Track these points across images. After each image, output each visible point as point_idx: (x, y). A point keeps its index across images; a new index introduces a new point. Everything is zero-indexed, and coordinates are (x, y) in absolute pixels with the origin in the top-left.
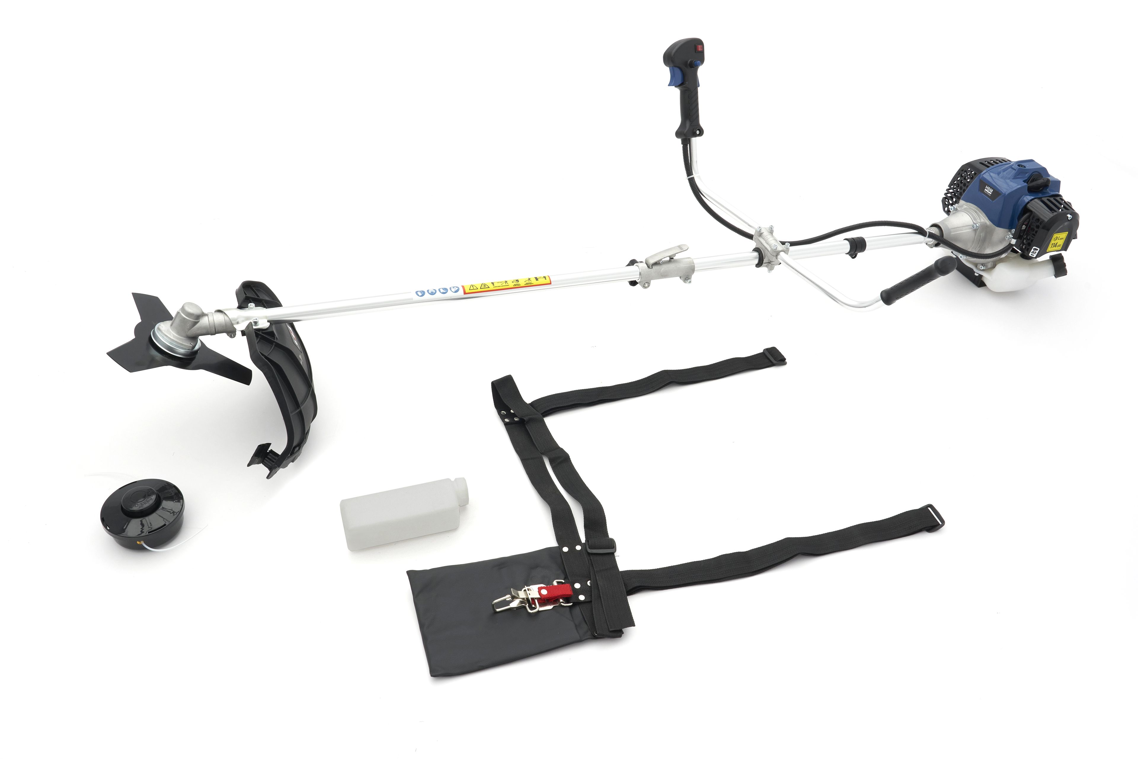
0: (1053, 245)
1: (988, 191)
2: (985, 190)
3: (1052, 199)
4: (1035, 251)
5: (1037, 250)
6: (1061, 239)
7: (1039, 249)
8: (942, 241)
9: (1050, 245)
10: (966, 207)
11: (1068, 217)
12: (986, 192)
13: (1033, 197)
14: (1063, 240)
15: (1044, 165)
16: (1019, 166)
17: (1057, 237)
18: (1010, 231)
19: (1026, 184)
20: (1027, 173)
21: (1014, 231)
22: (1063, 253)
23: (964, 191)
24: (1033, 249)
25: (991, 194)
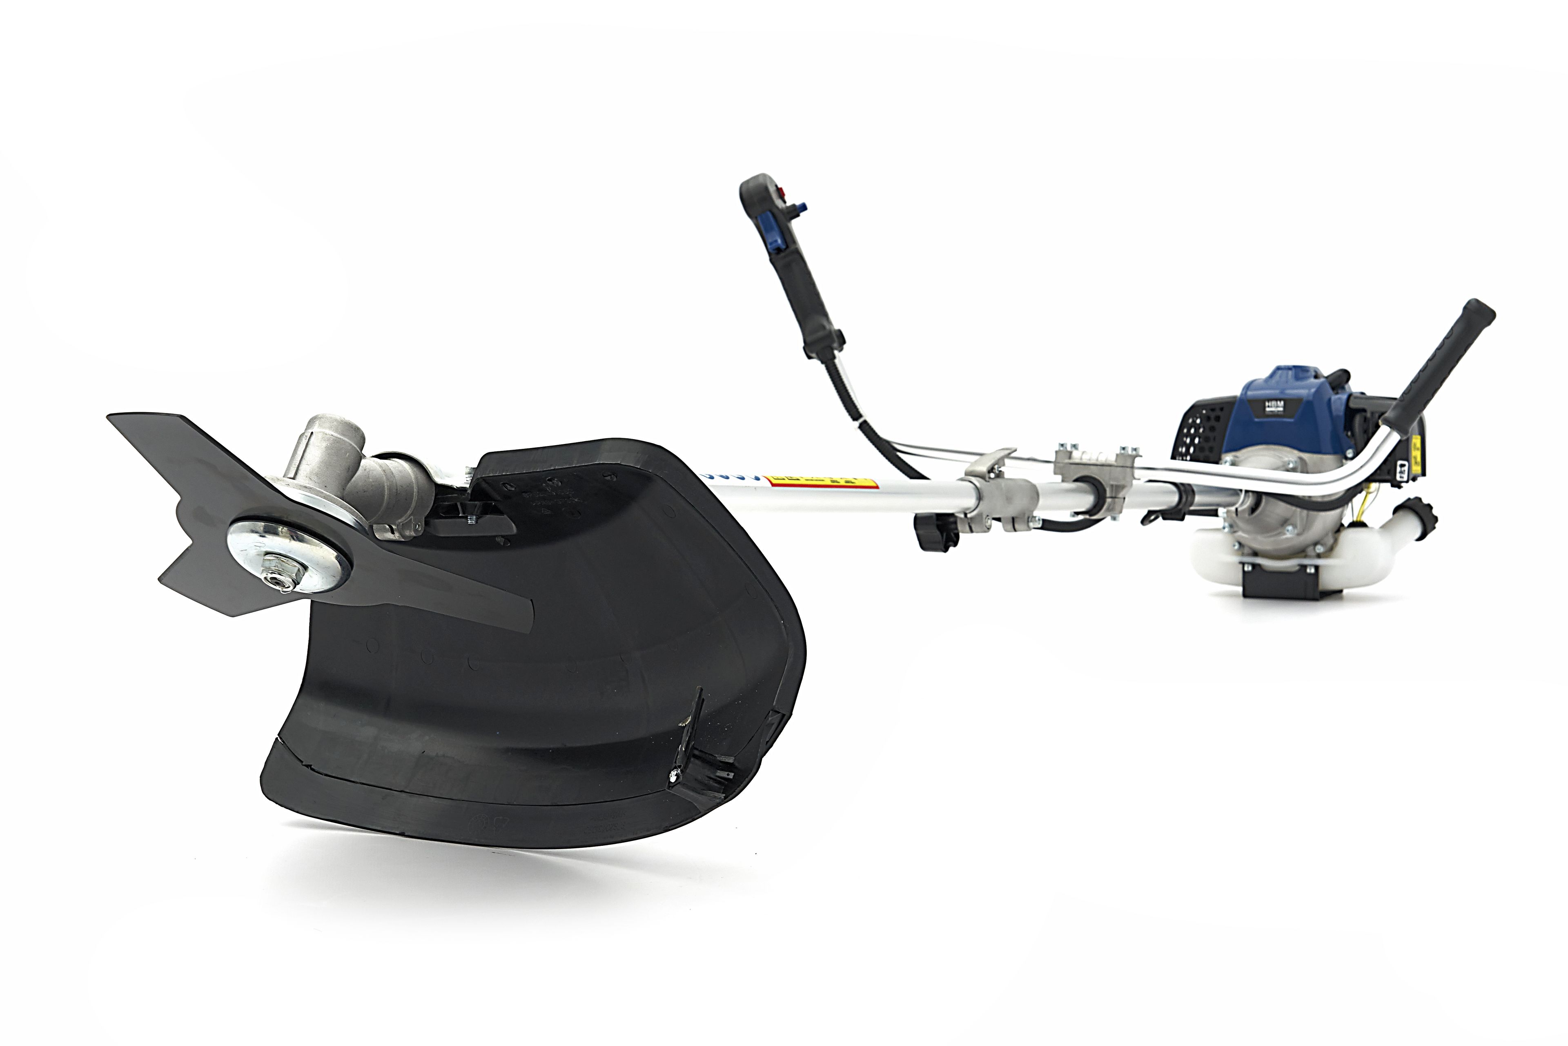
1: (1273, 409)
2: (1268, 409)
12: (1270, 413)
17: (1415, 445)
25: (1281, 409)
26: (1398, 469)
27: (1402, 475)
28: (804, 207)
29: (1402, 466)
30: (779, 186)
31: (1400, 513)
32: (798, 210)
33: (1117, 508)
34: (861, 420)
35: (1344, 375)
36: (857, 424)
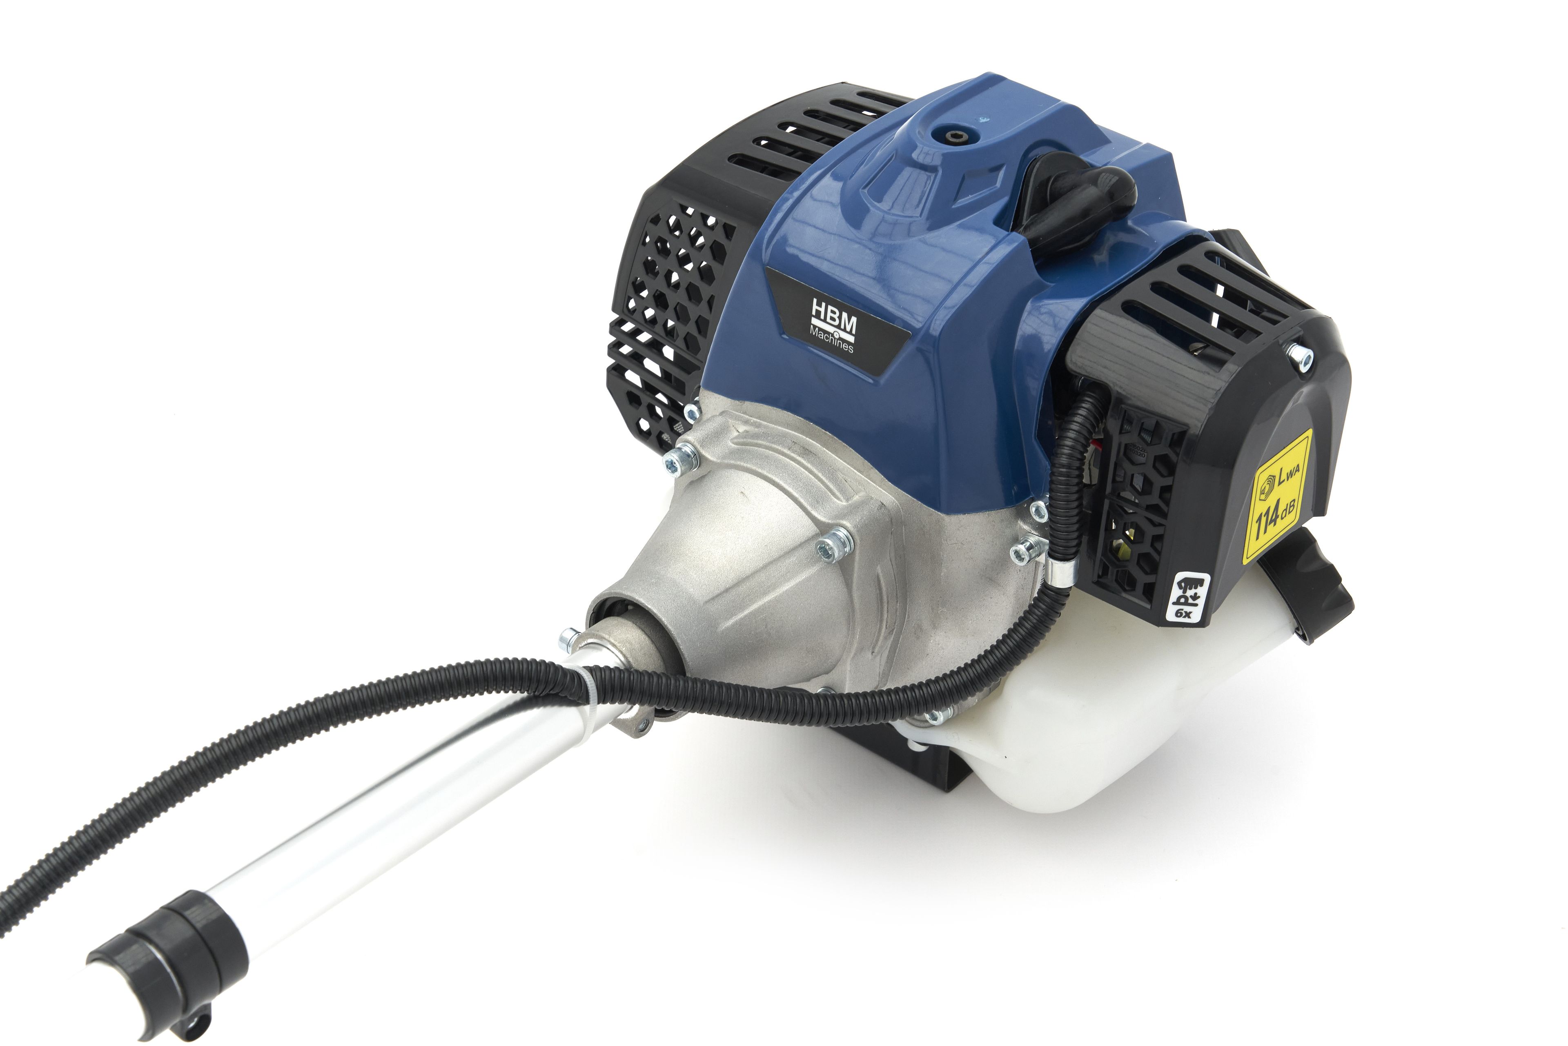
0: (1264, 519)
1: (831, 329)
2: (815, 321)
3: (1168, 274)
4: (1190, 593)
5: (1200, 582)
6: (1290, 475)
7: (1207, 577)
8: (678, 698)
9: (1252, 528)
10: (742, 428)
11: (1295, 365)
12: (822, 336)
13: (1077, 305)
14: (1298, 476)
15: (1067, 98)
16: (940, 135)
17: (1271, 480)
18: (1024, 515)
19: (1018, 239)
20: (998, 168)
21: (1045, 512)
22: (1314, 525)
23: (703, 326)
24: (1175, 587)
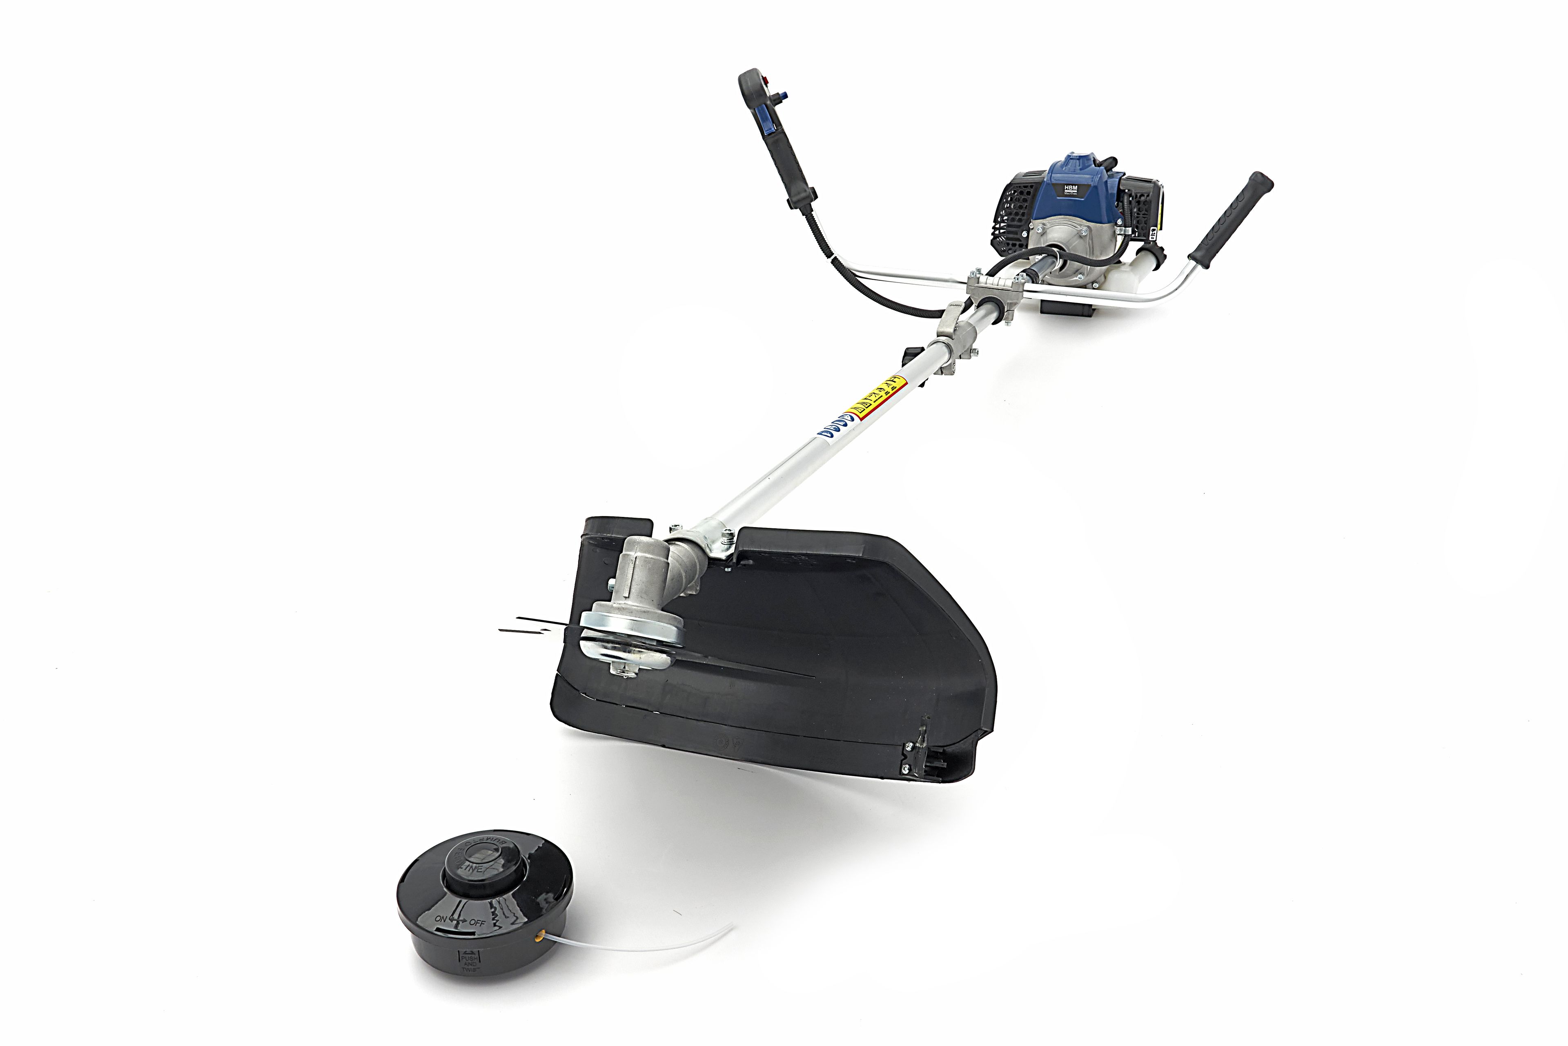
1: (1070, 191)
25: (1076, 191)
26: (1151, 233)
27: (1153, 237)
28: (785, 96)
29: (1154, 230)
30: (764, 76)
31: (1143, 253)
32: (781, 98)
33: (1010, 317)
34: (833, 257)
35: (1114, 161)
36: (830, 260)
